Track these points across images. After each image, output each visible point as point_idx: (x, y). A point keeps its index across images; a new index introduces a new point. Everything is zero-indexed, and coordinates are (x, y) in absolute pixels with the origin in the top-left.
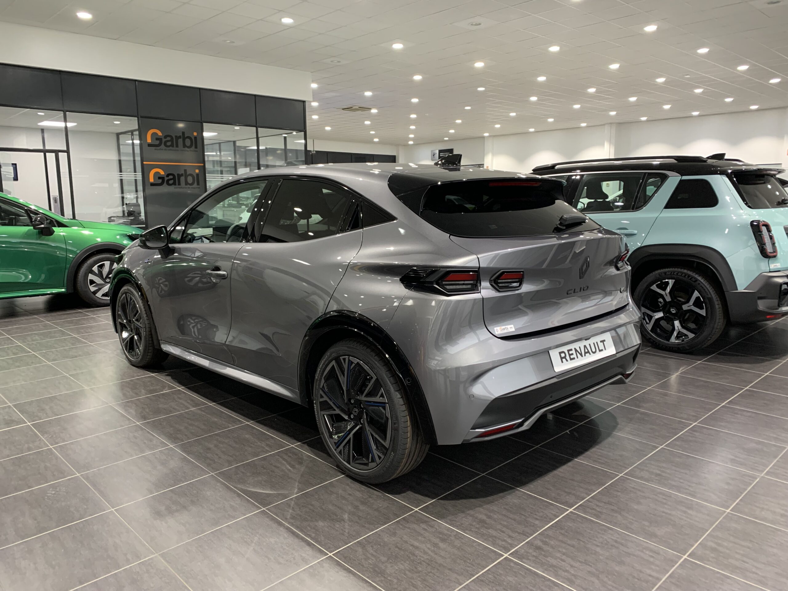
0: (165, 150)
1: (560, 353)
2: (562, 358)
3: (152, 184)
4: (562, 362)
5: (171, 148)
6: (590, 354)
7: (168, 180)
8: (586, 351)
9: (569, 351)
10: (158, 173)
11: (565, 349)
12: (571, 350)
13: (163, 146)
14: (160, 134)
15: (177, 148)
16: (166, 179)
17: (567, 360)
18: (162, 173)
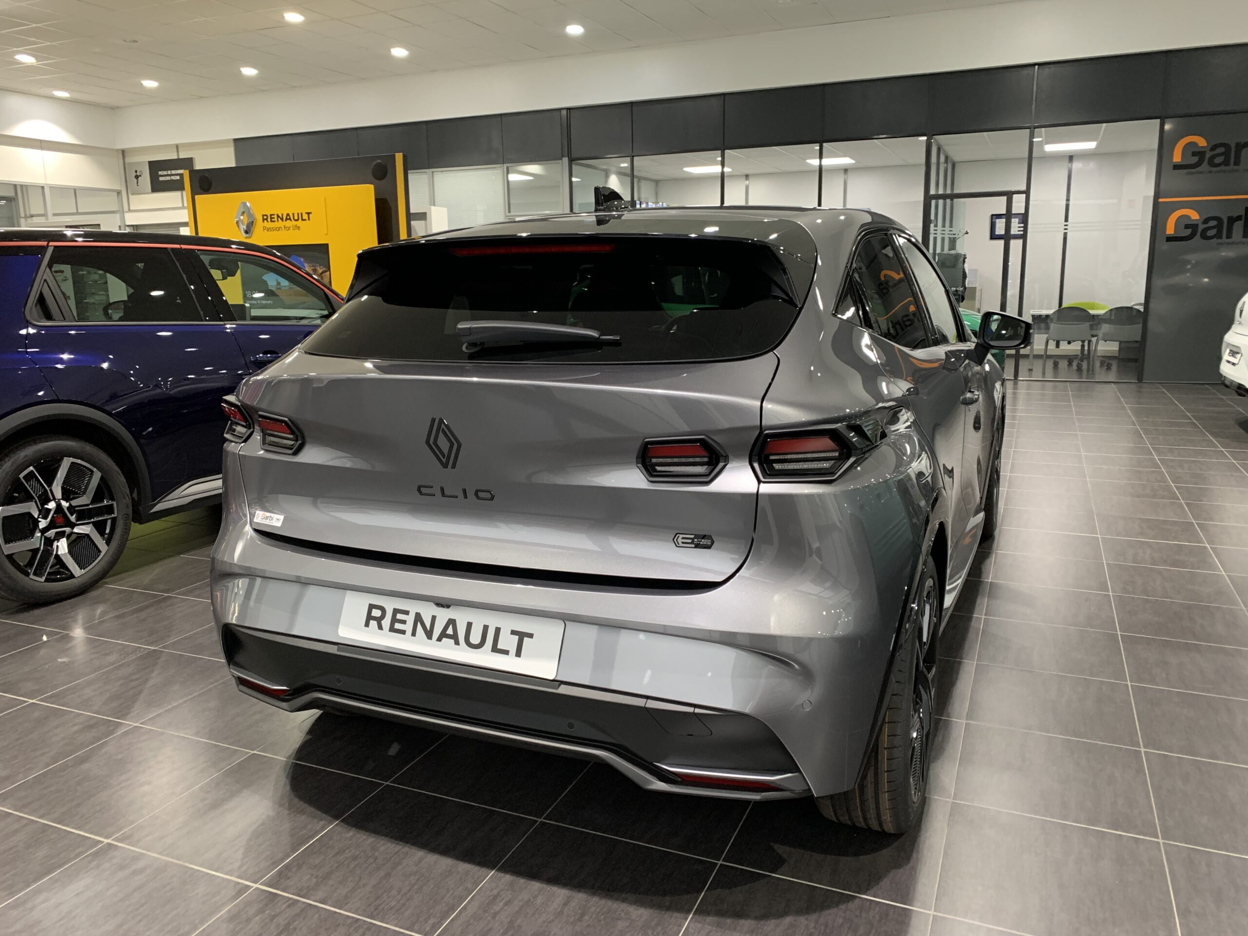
0: (1210, 172)
1: (371, 607)
2: (369, 617)
3: (1170, 239)
4: (367, 624)
5: (1223, 168)
6: (457, 643)
7: (1205, 230)
8: (450, 631)
9: (396, 611)
10: (1187, 217)
11: (390, 604)
12: (407, 613)
13: (1205, 166)
14: (1202, 142)
15: (1236, 167)
16: (1201, 227)
17: (380, 627)
18: (1194, 216)
